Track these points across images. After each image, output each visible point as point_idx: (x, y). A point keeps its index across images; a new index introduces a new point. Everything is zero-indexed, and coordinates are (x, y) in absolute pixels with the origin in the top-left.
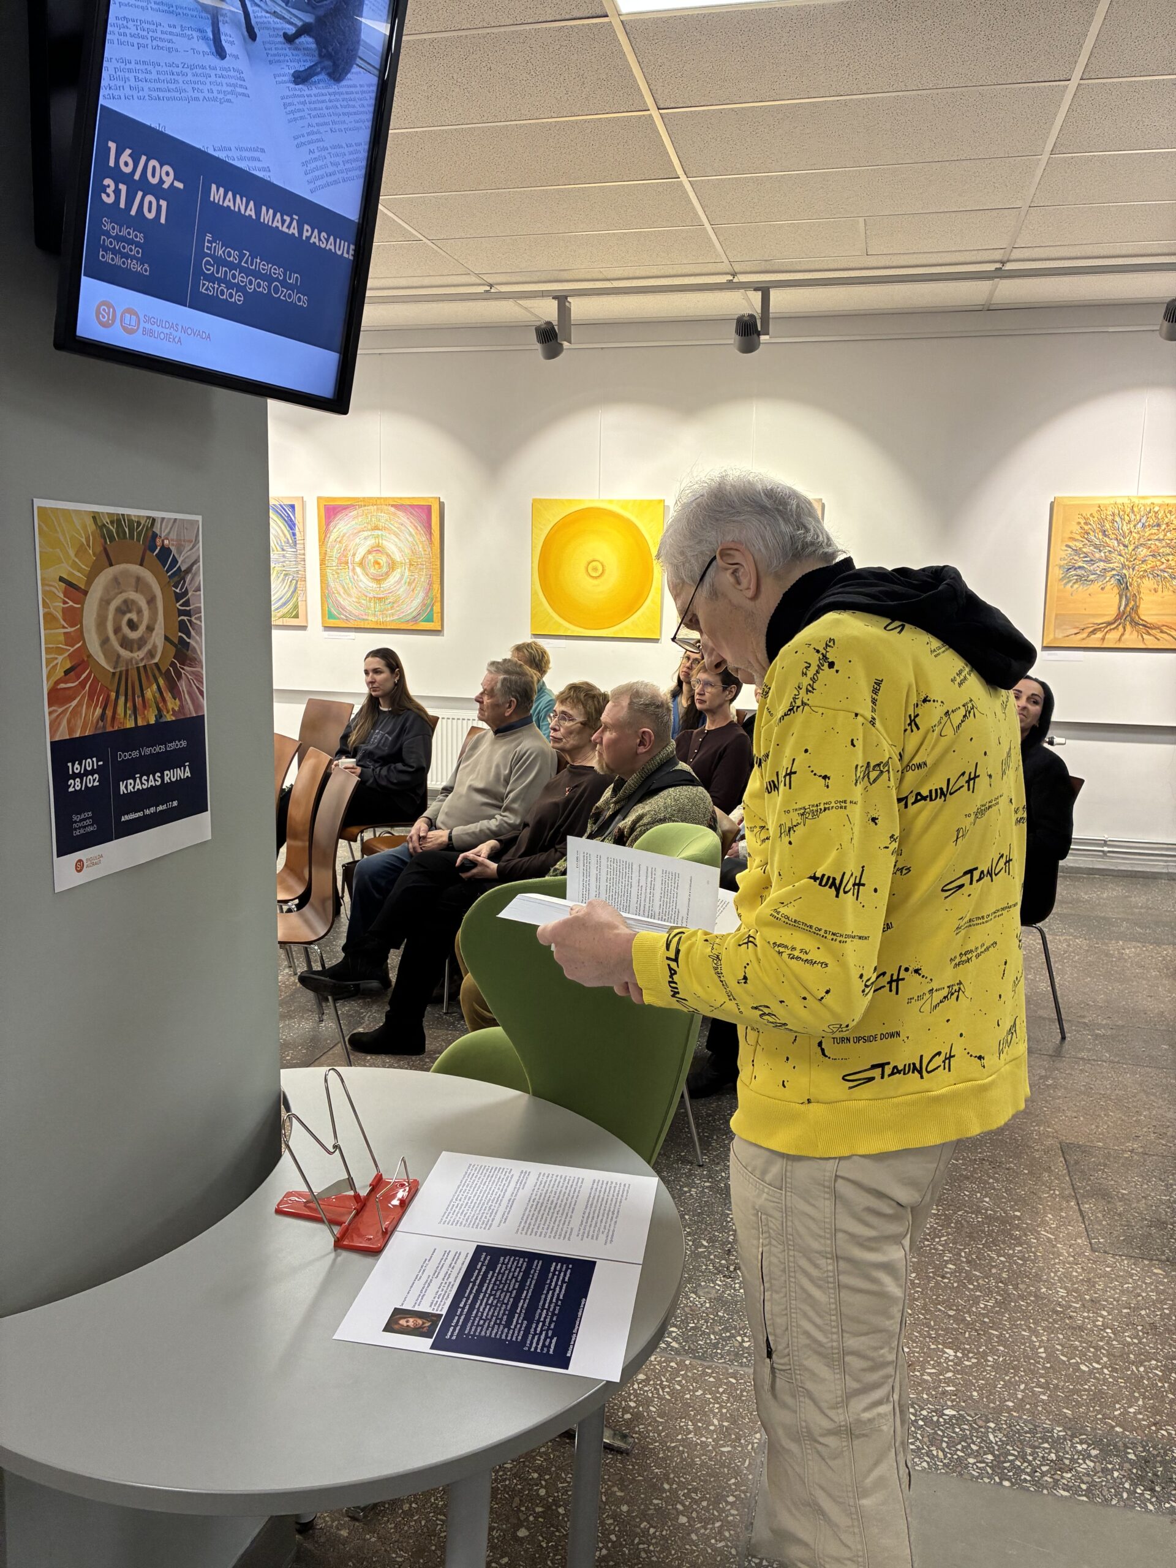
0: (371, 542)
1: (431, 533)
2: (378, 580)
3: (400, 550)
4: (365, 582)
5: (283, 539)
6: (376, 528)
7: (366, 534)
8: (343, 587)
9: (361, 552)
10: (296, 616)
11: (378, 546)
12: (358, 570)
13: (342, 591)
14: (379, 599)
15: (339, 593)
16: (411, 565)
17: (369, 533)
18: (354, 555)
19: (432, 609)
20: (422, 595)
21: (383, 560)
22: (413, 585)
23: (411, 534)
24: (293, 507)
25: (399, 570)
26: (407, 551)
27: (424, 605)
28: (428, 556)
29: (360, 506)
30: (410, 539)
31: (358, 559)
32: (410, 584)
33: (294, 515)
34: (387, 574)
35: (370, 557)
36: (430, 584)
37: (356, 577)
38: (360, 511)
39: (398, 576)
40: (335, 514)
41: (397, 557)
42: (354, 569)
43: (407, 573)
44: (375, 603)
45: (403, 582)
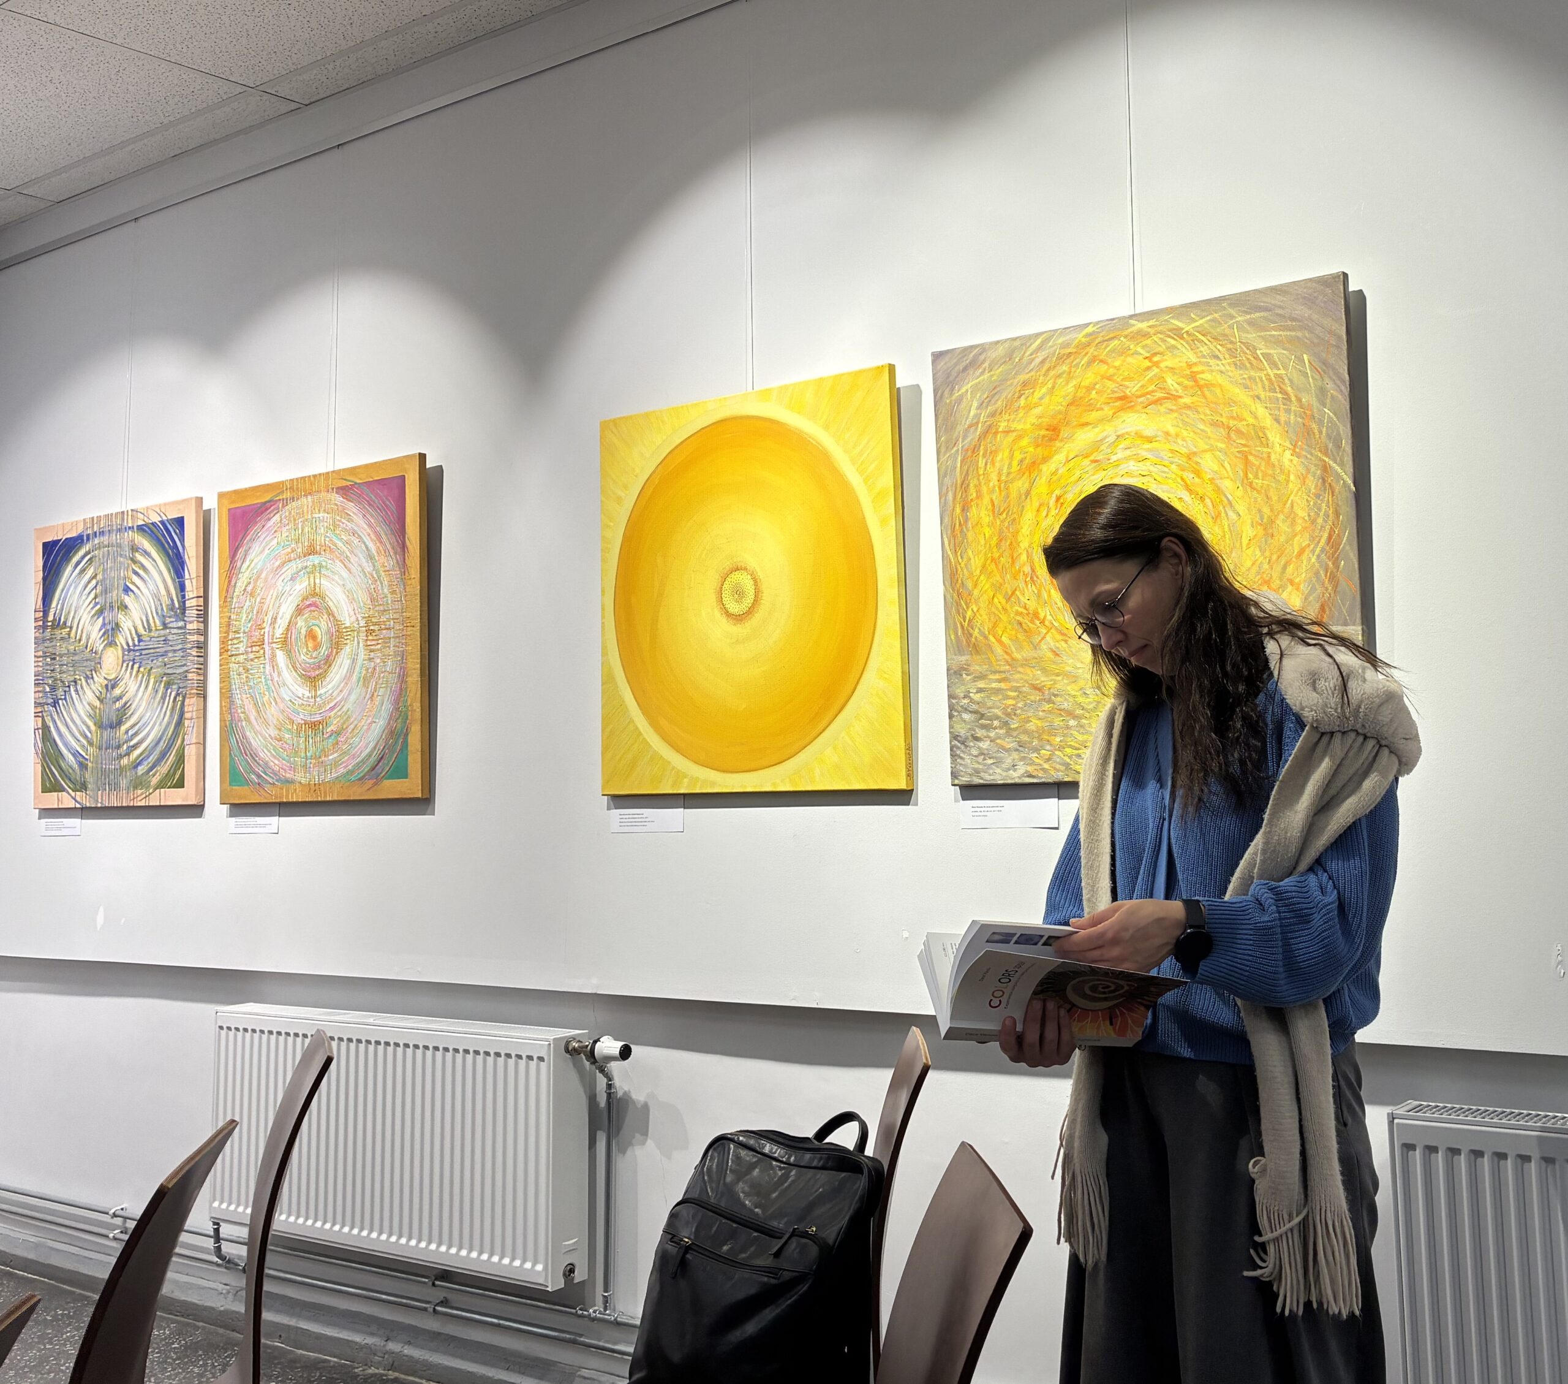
0: (301, 586)
1: (404, 547)
2: (313, 677)
3: (352, 600)
4: (293, 687)
5: (165, 601)
6: (312, 551)
7: (294, 566)
8: (256, 704)
9: (287, 609)
10: (180, 784)
11: (314, 594)
12: (281, 657)
13: (253, 715)
14: (314, 726)
15: (247, 719)
16: (370, 632)
17: (299, 564)
18: (274, 620)
19: (405, 743)
20: (387, 708)
21: (322, 626)
22: (373, 684)
23: (371, 557)
24: (180, 522)
25: (348, 649)
26: (363, 597)
27: (392, 732)
28: (398, 606)
29: (285, 502)
30: (368, 568)
31: (279, 632)
32: (366, 681)
33: (182, 540)
34: (328, 661)
35: (301, 623)
36: (403, 678)
37: (275, 675)
38: (285, 512)
39: (347, 663)
40: (246, 530)
41: (347, 616)
42: (274, 656)
43: (362, 655)
44: (307, 738)
45: (355, 677)
